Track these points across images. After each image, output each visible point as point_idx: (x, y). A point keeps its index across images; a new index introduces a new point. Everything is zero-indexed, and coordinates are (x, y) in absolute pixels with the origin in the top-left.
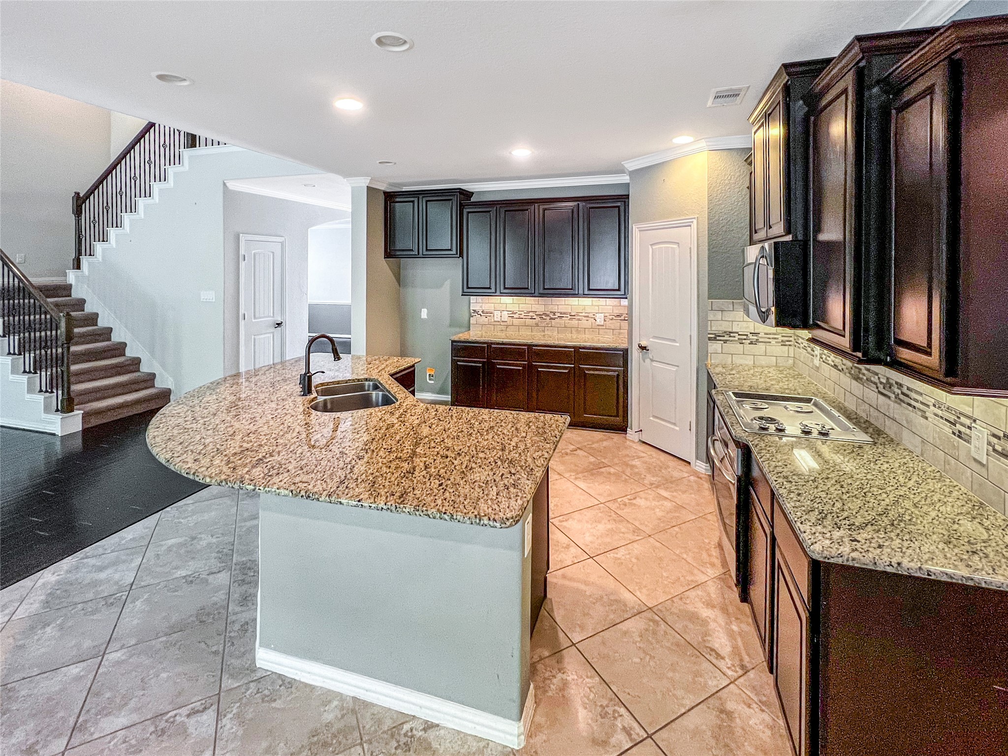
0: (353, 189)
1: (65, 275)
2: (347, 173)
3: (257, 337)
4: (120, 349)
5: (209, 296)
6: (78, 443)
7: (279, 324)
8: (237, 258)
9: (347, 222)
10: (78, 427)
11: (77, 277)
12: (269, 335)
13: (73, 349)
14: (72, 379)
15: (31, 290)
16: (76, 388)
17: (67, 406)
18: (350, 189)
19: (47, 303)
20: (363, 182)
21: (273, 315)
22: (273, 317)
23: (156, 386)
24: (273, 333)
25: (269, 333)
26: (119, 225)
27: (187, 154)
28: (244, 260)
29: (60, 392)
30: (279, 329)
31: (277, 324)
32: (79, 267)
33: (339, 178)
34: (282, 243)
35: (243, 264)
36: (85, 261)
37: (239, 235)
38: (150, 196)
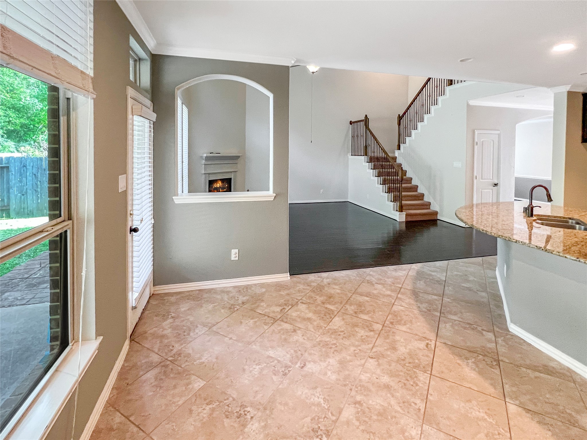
0: (556, 95)
1: (394, 153)
2: (549, 85)
3: (483, 190)
4: (415, 188)
5: (458, 164)
6: (404, 226)
7: (496, 185)
8: (474, 143)
9: (550, 117)
10: (404, 219)
11: (399, 153)
12: (490, 190)
13: (403, 185)
14: (403, 198)
15: (389, 158)
16: (404, 202)
17: (401, 209)
18: (553, 95)
19: (394, 164)
20: (564, 89)
21: (493, 178)
22: (493, 179)
23: (431, 209)
24: (492, 189)
25: (490, 189)
26: (416, 129)
27: (448, 89)
28: (477, 145)
29: (398, 203)
30: (496, 187)
31: (495, 184)
32: (399, 149)
33: (545, 89)
34: (499, 135)
35: (476, 147)
36: (402, 146)
37: (474, 131)
38: (430, 113)
